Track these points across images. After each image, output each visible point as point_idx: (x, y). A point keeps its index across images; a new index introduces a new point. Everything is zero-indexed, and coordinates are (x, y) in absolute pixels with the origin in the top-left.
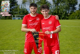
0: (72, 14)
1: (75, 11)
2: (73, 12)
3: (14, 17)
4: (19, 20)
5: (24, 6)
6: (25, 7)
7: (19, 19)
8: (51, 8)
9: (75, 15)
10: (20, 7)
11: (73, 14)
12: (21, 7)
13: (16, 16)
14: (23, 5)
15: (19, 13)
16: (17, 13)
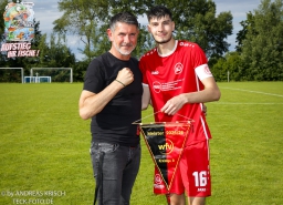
0: (215, 66)
1: (224, 54)
2: (218, 57)
3: (27, 73)
4: (45, 84)
5: (62, 40)
6: (63, 43)
7: (46, 80)
8: (150, 44)
9: (225, 67)
10: (48, 41)
11: (218, 65)
12: (52, 43)
13: (35, 72)
14: (57, 36)
15: (45, 60)
16: (38, 62)
